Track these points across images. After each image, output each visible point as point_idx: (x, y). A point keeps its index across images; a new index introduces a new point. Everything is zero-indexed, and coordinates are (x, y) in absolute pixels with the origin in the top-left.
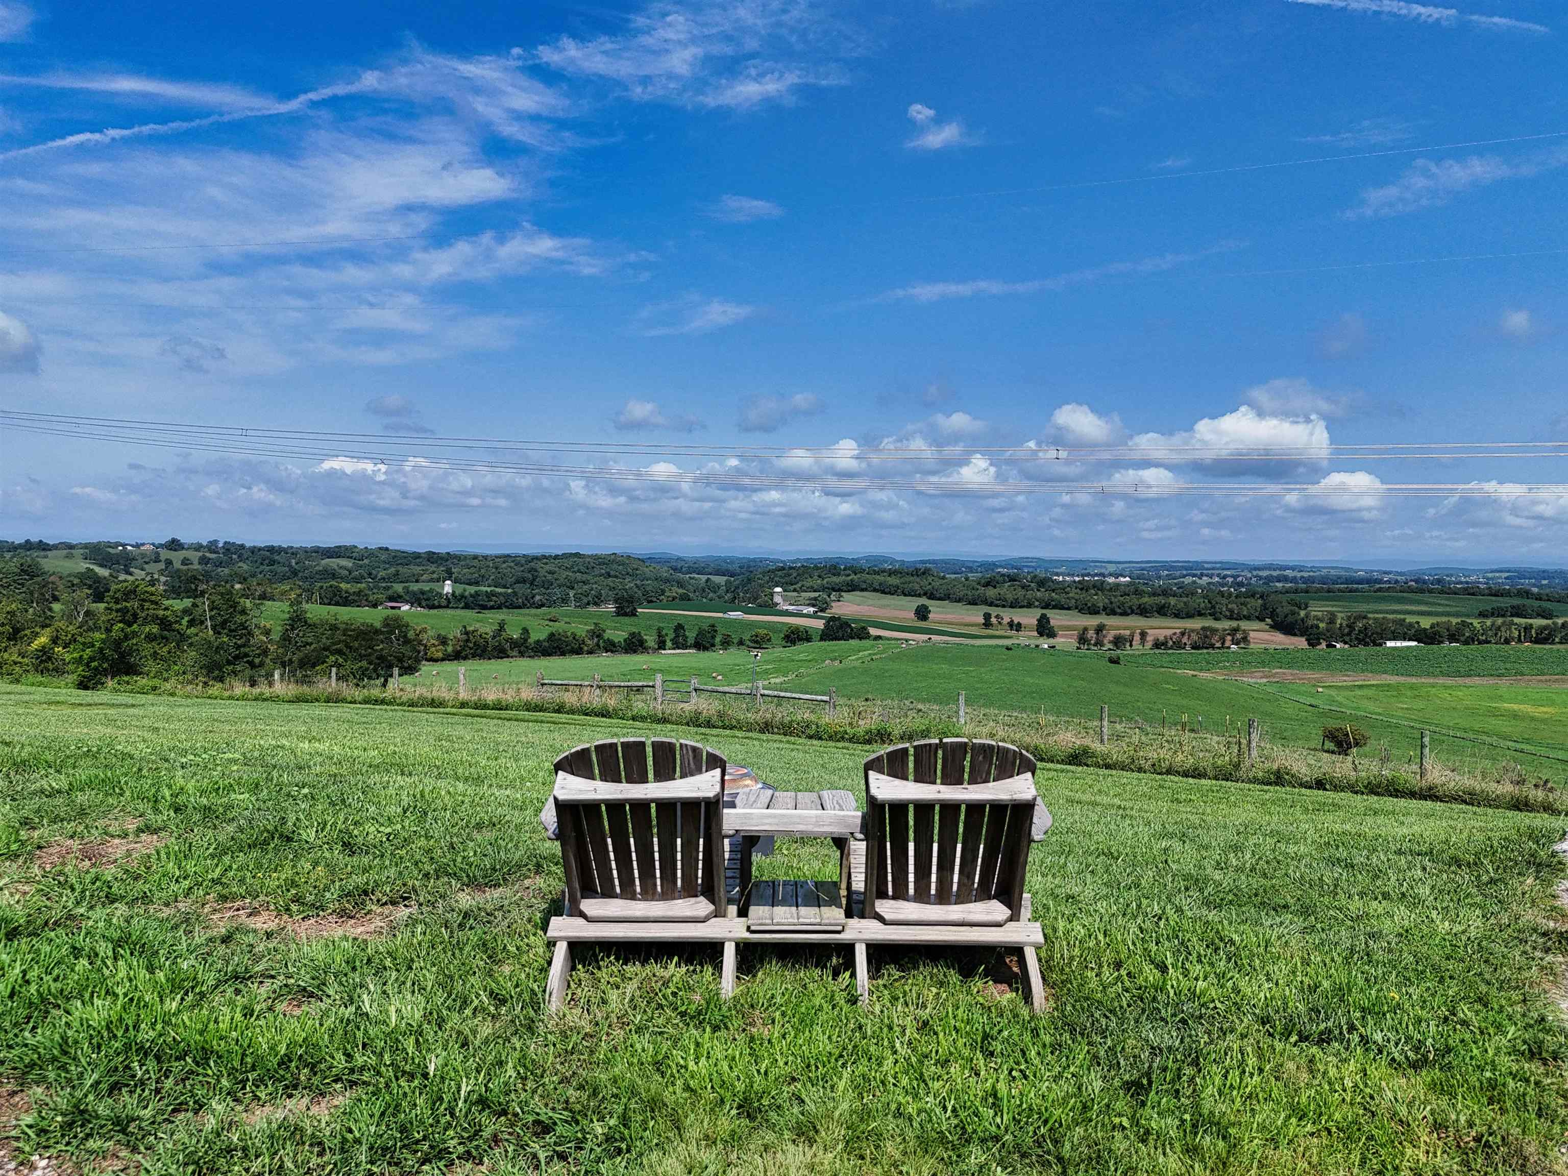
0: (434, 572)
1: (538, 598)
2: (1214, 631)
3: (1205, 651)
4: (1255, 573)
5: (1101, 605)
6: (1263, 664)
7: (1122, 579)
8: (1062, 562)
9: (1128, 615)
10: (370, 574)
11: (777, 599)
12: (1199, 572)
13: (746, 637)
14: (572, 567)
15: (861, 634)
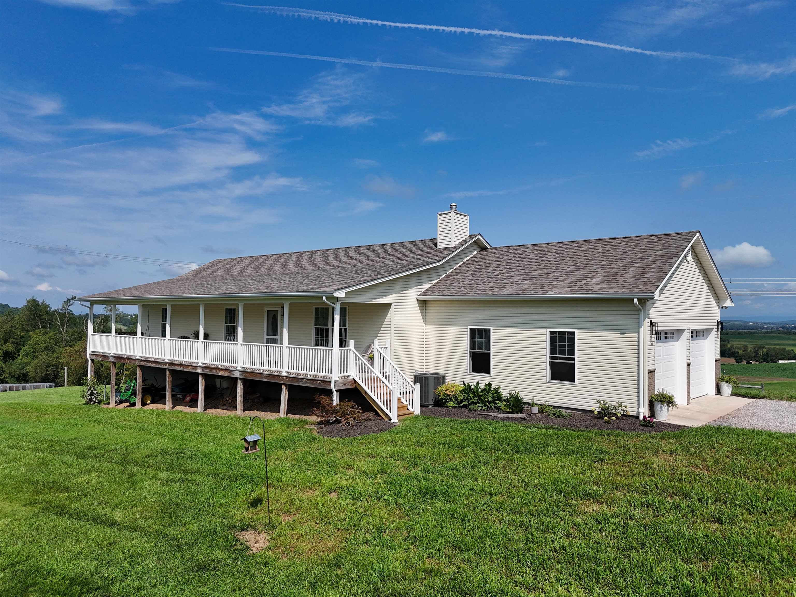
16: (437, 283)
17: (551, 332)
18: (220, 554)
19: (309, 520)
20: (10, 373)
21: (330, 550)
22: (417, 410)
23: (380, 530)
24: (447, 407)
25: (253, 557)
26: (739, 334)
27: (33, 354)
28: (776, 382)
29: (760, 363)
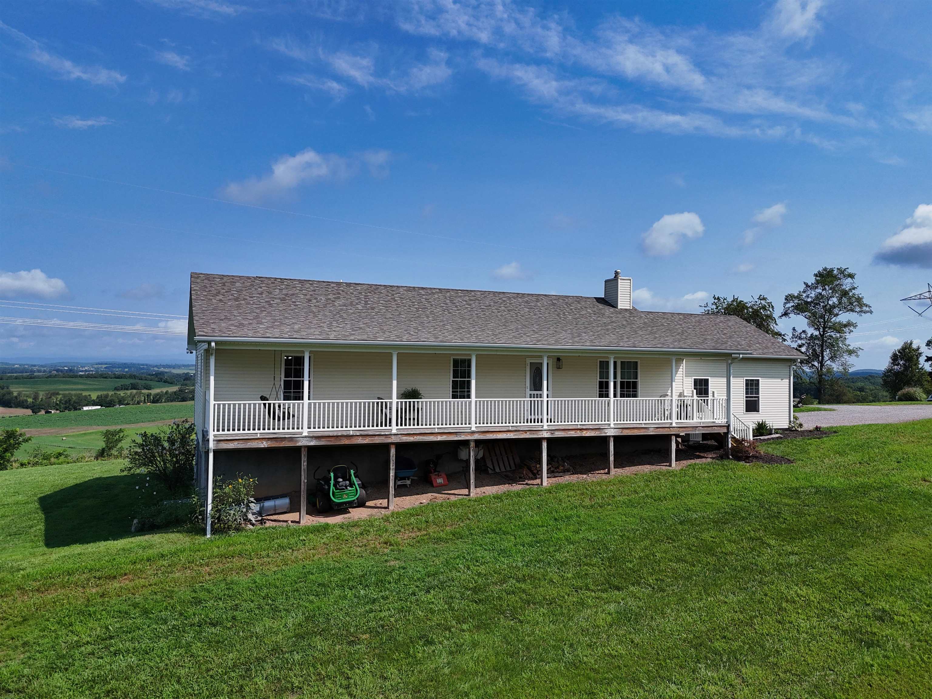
17: (746, 380)
26: (16, 379)
28: (91, 431)
29: (61, 412)
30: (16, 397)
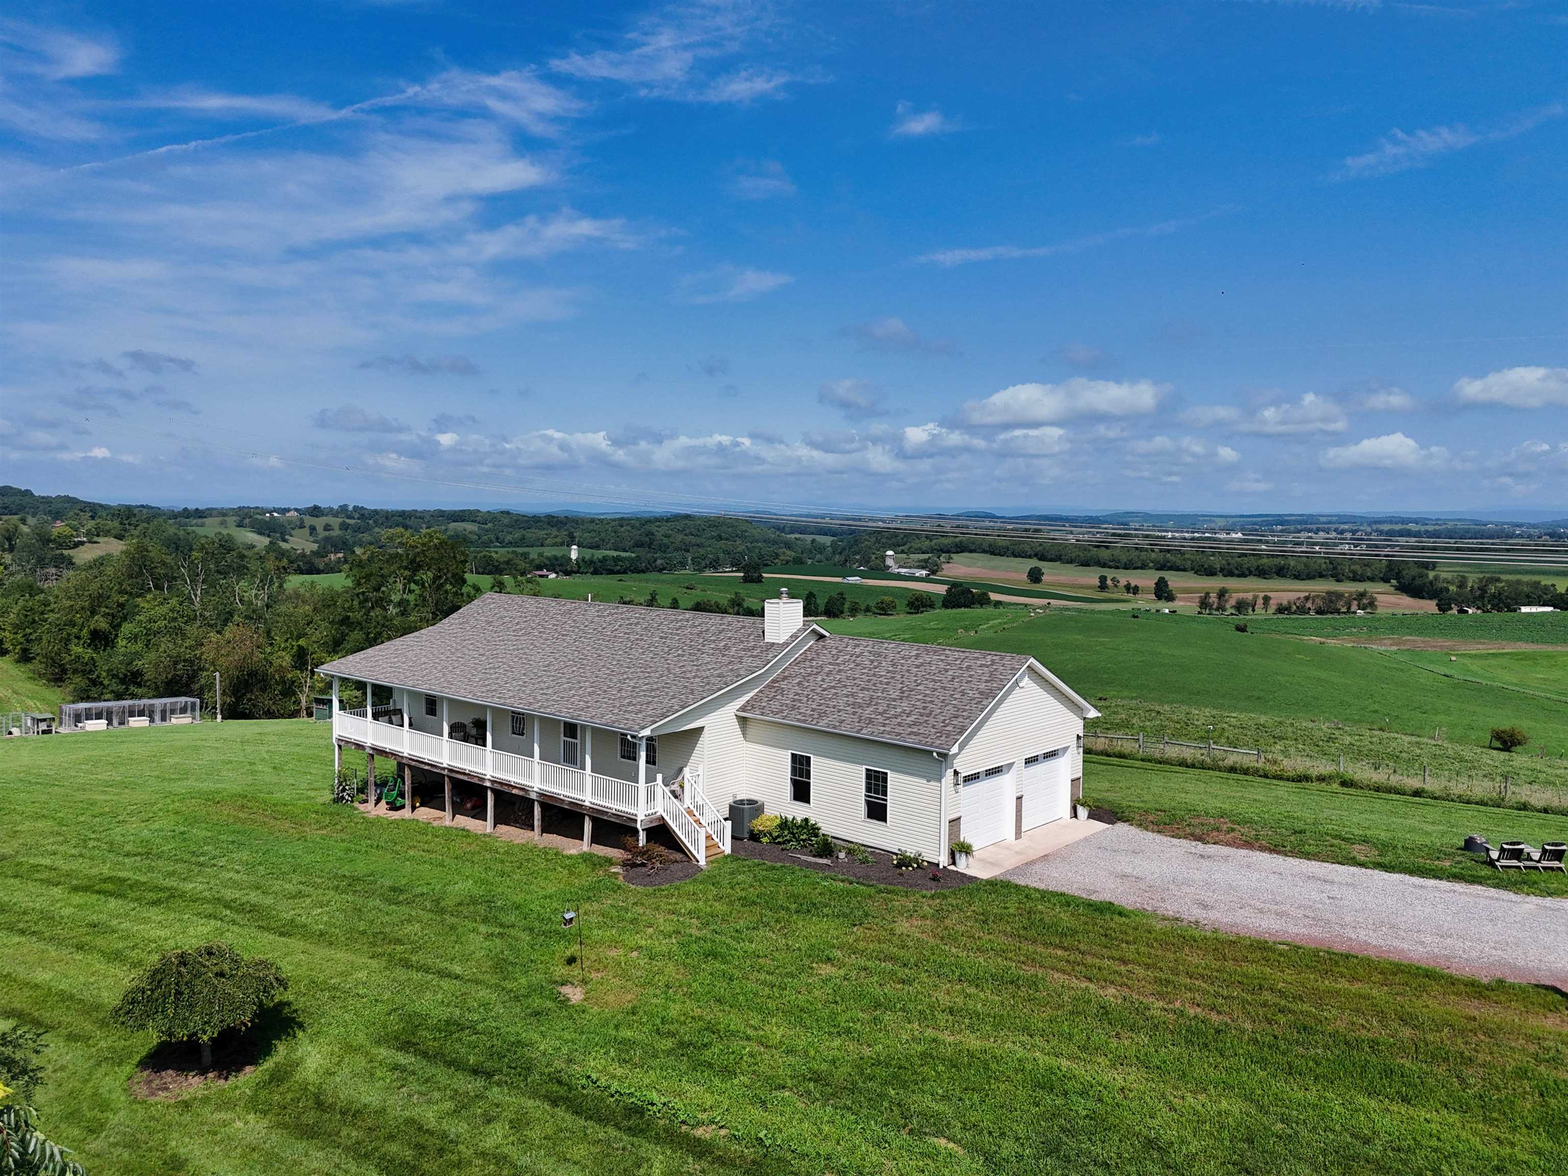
0: (557, 536)
1: (659, 562)
2: (1339, 596)
3: (1330, 616)
4: (1374, 527)
5: (1218, 566)
6: (1392, 630)
7: (1234, 536)
8: (1169, 517)
9: (1246, 576)
10: (497, 538)
11: (889, 562)
12: (1314, 527)
13: (872, 604)
14: (684, 530)
15: (983, 600)
16: (761, 691)
17: (867, 770)
18: (549, 1004)
19: (614, 977)
20: (109, 671)
21: (629, 1002)
22: (727, 848)
23: (668, 987)
24: (761, 842)
25: (573, 1006)
27: (149, 637)
28: (1507, 651)
29: (1484, 612)
30: (1431, 583)
